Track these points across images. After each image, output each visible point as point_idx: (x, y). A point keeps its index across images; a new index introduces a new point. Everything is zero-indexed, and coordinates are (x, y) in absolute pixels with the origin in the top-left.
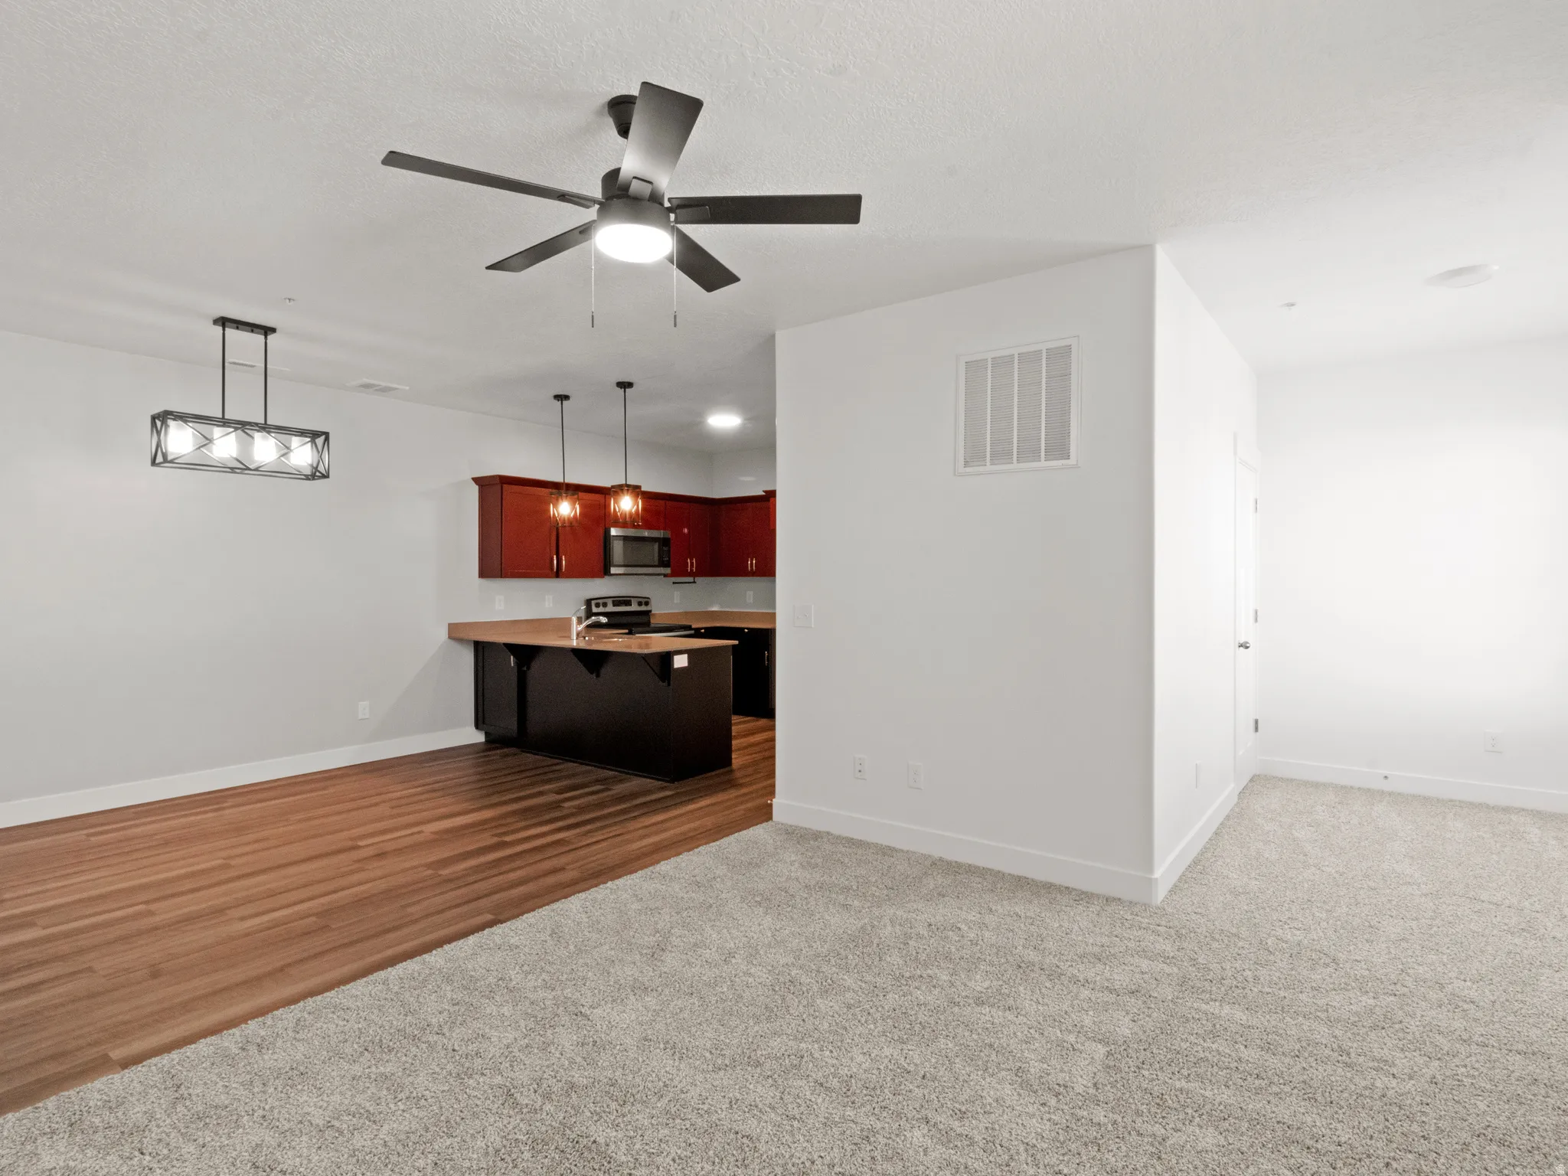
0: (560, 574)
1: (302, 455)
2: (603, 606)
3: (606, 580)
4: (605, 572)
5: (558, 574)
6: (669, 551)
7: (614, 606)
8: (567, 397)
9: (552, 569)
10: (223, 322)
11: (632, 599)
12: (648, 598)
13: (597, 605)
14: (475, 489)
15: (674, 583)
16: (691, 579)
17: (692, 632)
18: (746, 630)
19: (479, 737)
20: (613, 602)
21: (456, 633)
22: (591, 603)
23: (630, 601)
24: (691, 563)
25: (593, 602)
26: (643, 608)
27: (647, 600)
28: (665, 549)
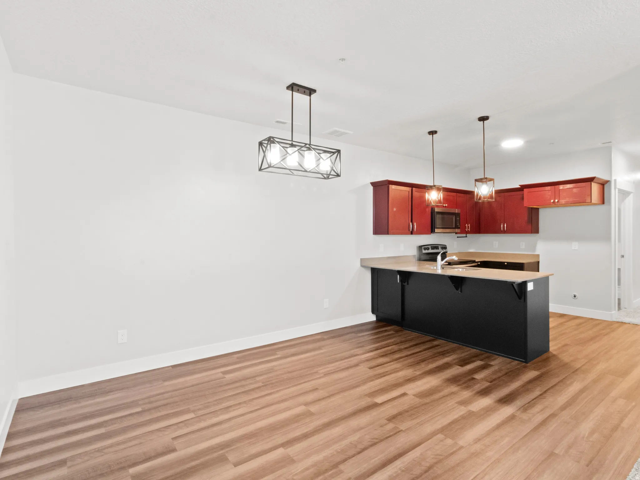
0: (412, 233)
1: (326, 165)
2: (427, 250)
3: (433, 235)
4: (432, 231)
6: (460, 220)
7: (432, 249)
8: (436, 132)
9: (409, 230)
10: (293, 87)
11: (439, 246)
12: (447, 245)
13: (425, 249)
14: (371, 188)
15: (458, 237)
16: (464, 235)
17: (476, 264)
18: (506, 263)
19: (373, 318)
20: (431, 247)
21: (363, 263)
22: (421, 248)
24: (468, 227)
25: (423, 248)
26: (440, 250)
27: (445, 246)
28: (458, 219)
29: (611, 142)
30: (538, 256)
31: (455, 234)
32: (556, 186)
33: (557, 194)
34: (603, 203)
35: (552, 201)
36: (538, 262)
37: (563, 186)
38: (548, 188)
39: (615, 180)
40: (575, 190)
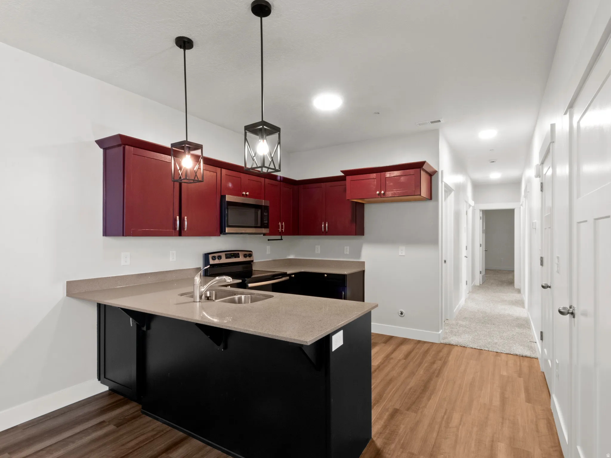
0: (182, 233)
2: (218, 259)
3: (222, 238)
4: (222, 231)
5: (180, 234)
6: (268, 215)
7: (227, 258)
9: (175, 228)
11: (240, 253)
12: (251, 251)
13: (214, 258)
15: (269, 240)
16: (279, 237)
18: (326, 275)
20: (226, 254)
22: (208, 256)
23: (239, 253)
24: (282, 226)
25: (210, 256)
26: (248, 259)
27: (250, 253)
28: (265, 214)
29: (439, 121)
30: (363, 263)
31: (262, 235)
32: (381, 173)
33: (383, 184)
34: (431, 199)
35: (378, 192)
36: (364, 271)
37: (390, 173)
38: (374, 175)
39: (442, 172)
40: (402, 179)
